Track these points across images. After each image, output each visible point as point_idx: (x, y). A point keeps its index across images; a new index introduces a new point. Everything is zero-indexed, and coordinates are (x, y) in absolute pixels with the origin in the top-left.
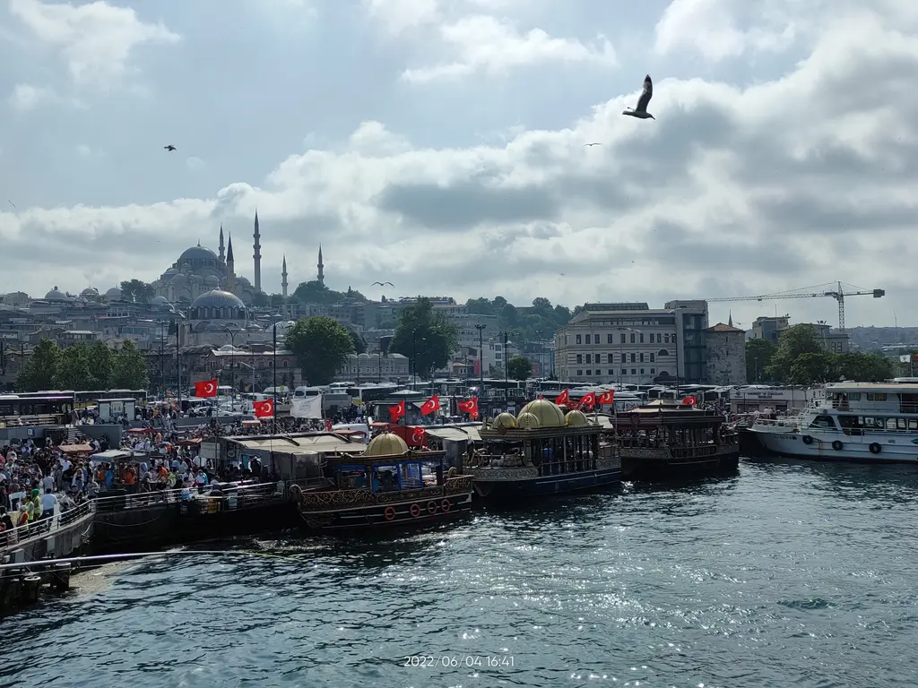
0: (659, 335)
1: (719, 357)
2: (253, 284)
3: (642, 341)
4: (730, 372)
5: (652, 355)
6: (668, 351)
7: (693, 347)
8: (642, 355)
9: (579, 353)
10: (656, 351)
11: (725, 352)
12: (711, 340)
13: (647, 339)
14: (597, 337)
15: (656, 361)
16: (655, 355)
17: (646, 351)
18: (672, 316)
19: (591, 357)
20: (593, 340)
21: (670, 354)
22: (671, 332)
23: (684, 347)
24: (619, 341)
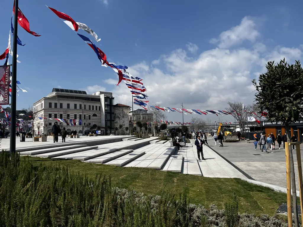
0: (93, 106)
1: (119, 118)
3: (85, 109)
4: (124, 125)
5: (90, 116)
6: (97, 114)
7: (109, 113)
9: (50, 113)
10: (91, 114)
11: (122, 116)
12: (116, 111)
13: (87, 108)
14: (61, 105)
15: (91, 119)
16: (91, 116)
17: (87, 114)
18: (99, 98)
19: (57, 115)
20: (58, 106)
21: (98, 116)
22: (98, 105)
23: (105, 113)
24: (73, 108)
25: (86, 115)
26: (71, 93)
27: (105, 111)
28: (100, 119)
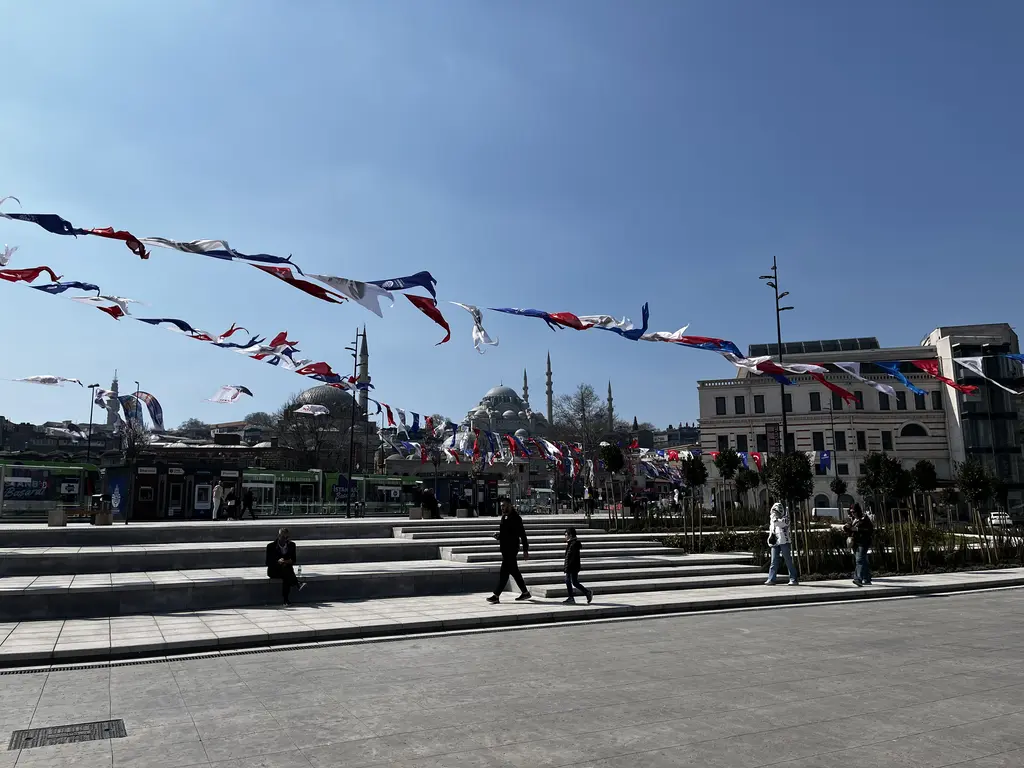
2: (546, 417)
5: (887, 436)
6: (926, 427)
7: (984, 416)
8: (861, 436)
9: (722, 432)
10: (896, 430)
13: (872, 403)
14: (759, 399)
15: (895, 447)
16: (893, 435)
17: (873, 426)
18: (930, 355)
19: (748, 441)
20: (750, 406)
21: (929, 433)
22: (930, 386)
23: (962, 417)
24: (807, 407)
25: (868, 434)
26: (793, 355)
27: (960, 411)
28: (941, 447)
